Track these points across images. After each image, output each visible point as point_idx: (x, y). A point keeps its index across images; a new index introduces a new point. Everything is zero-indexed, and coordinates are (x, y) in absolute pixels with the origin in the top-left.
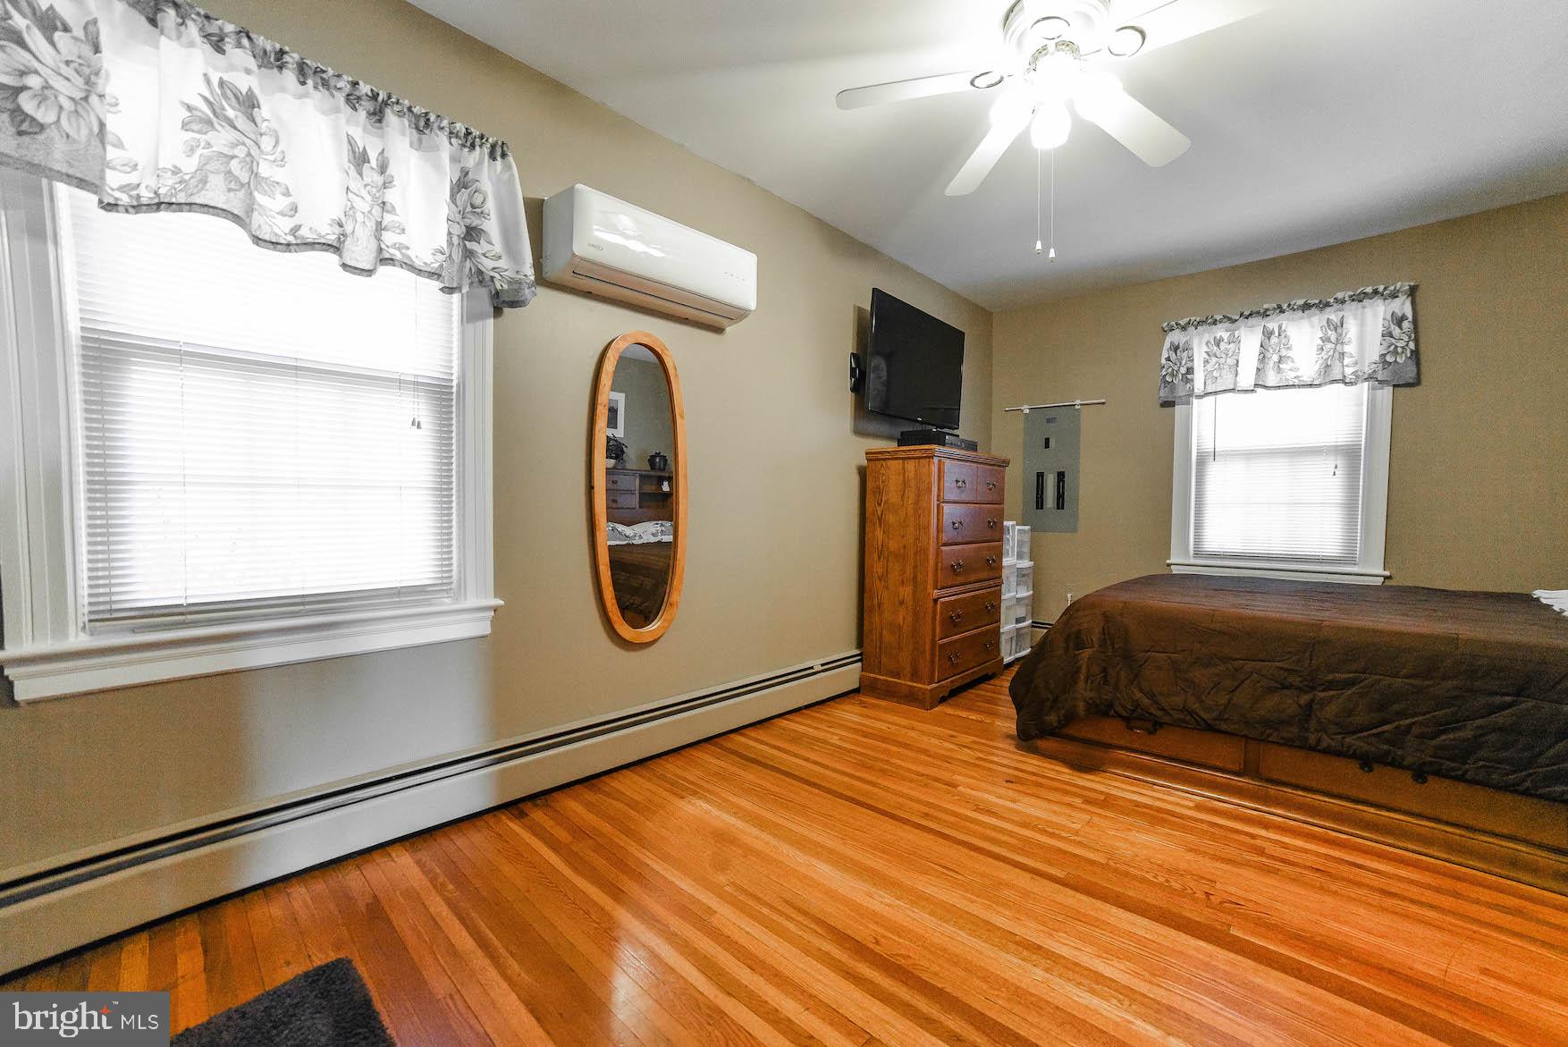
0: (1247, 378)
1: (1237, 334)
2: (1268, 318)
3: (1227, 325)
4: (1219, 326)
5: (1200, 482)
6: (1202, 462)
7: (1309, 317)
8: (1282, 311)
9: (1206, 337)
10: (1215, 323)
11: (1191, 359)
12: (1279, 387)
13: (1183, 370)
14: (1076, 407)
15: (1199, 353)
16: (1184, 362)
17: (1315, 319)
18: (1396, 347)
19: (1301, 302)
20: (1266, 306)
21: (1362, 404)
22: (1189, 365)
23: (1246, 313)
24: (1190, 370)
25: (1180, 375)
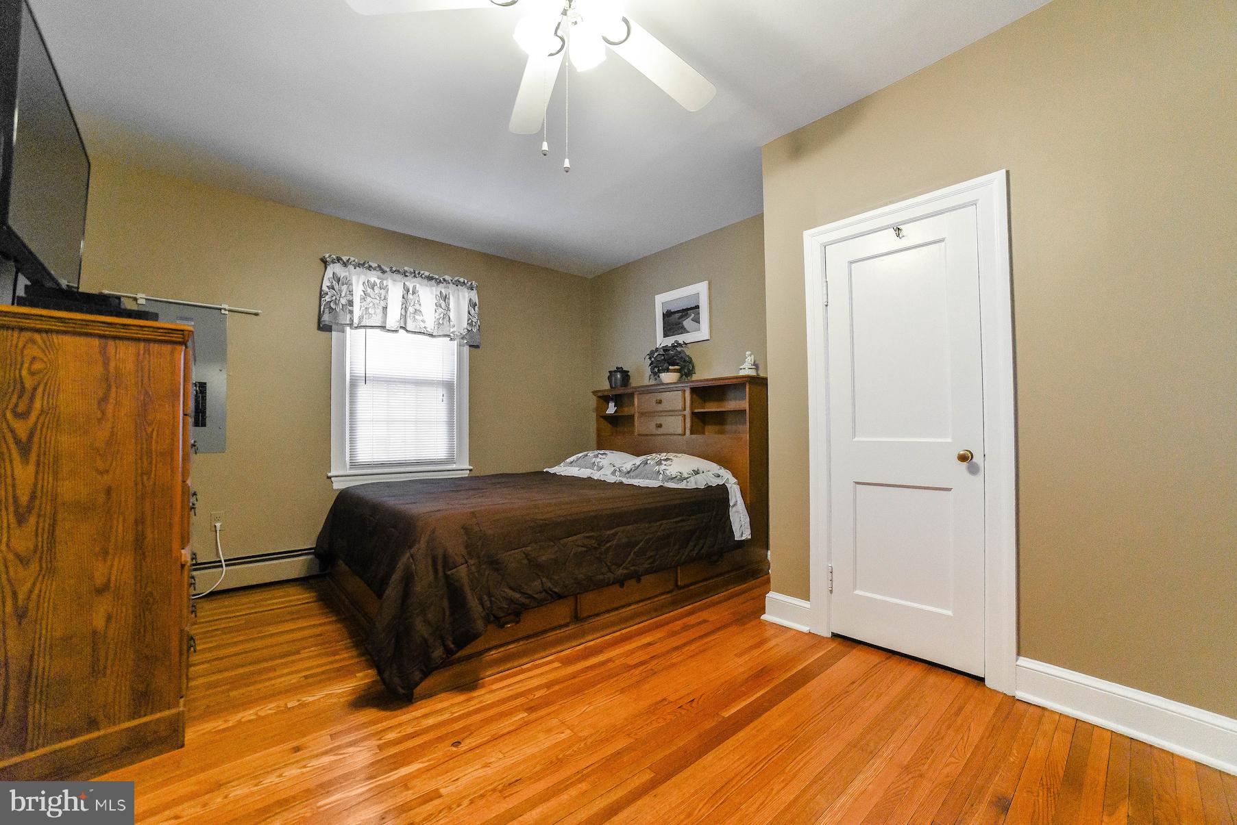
0: (393, 319)
1: (385, 282)
2: (407, 278)
3: (379, 273)
4: (373, 272)
5: (352, 402)
6: (353, 385)
7: (431, 286)
8: (415, 276)
9: (363, 278)
10: (370, 268)
11: (351, 292)
12: (415, 333)
13: (343, 301)
14: (223, 312)
15: (358, 290)
16: (343, 294)
17: (434, 288)
18: (472, 321)
19: (427, 274)
20: (406, 268)
21: (454, 355)
22: (349, 297)
23: (394, 269)
24: (351, 303)
25: (341, 305)
